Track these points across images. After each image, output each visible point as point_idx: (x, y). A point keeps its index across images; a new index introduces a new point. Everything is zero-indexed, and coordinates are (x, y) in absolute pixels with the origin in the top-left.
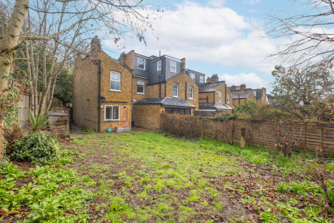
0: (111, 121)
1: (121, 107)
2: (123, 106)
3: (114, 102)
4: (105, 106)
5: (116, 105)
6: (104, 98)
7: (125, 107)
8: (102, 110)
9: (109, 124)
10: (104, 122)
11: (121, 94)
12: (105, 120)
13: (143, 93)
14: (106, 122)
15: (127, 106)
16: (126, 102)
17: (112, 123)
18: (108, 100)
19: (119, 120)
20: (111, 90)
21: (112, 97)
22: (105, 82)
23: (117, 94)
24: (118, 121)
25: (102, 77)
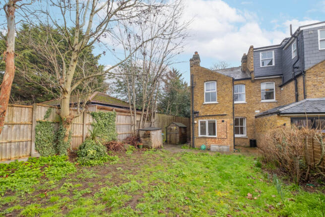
0: (206, 138)
1: (218, 121)
2: (220, 120)
3: (210, 116)
4: (200, 120)
5: (211, 119)
6: (198, 113)
7: (223, 121)
8: (196, 126)
9: (203, 140)
10: (199, 138)
11: (217, 106)
12: (200, 136)
13: (274, 100)
14: (201, 138)
15: (225, 120)
16: (225, 115)
17: (207, 140)
18: (202, 115)
19: (216, 136)
20: (205, 103)
21: (207, 110)
22: (199, 95)
23: (212, 107)
24: (215, 138)
25: (195, 92)
